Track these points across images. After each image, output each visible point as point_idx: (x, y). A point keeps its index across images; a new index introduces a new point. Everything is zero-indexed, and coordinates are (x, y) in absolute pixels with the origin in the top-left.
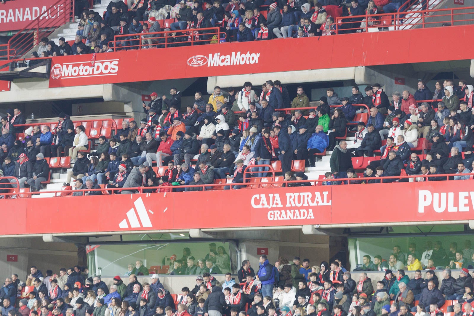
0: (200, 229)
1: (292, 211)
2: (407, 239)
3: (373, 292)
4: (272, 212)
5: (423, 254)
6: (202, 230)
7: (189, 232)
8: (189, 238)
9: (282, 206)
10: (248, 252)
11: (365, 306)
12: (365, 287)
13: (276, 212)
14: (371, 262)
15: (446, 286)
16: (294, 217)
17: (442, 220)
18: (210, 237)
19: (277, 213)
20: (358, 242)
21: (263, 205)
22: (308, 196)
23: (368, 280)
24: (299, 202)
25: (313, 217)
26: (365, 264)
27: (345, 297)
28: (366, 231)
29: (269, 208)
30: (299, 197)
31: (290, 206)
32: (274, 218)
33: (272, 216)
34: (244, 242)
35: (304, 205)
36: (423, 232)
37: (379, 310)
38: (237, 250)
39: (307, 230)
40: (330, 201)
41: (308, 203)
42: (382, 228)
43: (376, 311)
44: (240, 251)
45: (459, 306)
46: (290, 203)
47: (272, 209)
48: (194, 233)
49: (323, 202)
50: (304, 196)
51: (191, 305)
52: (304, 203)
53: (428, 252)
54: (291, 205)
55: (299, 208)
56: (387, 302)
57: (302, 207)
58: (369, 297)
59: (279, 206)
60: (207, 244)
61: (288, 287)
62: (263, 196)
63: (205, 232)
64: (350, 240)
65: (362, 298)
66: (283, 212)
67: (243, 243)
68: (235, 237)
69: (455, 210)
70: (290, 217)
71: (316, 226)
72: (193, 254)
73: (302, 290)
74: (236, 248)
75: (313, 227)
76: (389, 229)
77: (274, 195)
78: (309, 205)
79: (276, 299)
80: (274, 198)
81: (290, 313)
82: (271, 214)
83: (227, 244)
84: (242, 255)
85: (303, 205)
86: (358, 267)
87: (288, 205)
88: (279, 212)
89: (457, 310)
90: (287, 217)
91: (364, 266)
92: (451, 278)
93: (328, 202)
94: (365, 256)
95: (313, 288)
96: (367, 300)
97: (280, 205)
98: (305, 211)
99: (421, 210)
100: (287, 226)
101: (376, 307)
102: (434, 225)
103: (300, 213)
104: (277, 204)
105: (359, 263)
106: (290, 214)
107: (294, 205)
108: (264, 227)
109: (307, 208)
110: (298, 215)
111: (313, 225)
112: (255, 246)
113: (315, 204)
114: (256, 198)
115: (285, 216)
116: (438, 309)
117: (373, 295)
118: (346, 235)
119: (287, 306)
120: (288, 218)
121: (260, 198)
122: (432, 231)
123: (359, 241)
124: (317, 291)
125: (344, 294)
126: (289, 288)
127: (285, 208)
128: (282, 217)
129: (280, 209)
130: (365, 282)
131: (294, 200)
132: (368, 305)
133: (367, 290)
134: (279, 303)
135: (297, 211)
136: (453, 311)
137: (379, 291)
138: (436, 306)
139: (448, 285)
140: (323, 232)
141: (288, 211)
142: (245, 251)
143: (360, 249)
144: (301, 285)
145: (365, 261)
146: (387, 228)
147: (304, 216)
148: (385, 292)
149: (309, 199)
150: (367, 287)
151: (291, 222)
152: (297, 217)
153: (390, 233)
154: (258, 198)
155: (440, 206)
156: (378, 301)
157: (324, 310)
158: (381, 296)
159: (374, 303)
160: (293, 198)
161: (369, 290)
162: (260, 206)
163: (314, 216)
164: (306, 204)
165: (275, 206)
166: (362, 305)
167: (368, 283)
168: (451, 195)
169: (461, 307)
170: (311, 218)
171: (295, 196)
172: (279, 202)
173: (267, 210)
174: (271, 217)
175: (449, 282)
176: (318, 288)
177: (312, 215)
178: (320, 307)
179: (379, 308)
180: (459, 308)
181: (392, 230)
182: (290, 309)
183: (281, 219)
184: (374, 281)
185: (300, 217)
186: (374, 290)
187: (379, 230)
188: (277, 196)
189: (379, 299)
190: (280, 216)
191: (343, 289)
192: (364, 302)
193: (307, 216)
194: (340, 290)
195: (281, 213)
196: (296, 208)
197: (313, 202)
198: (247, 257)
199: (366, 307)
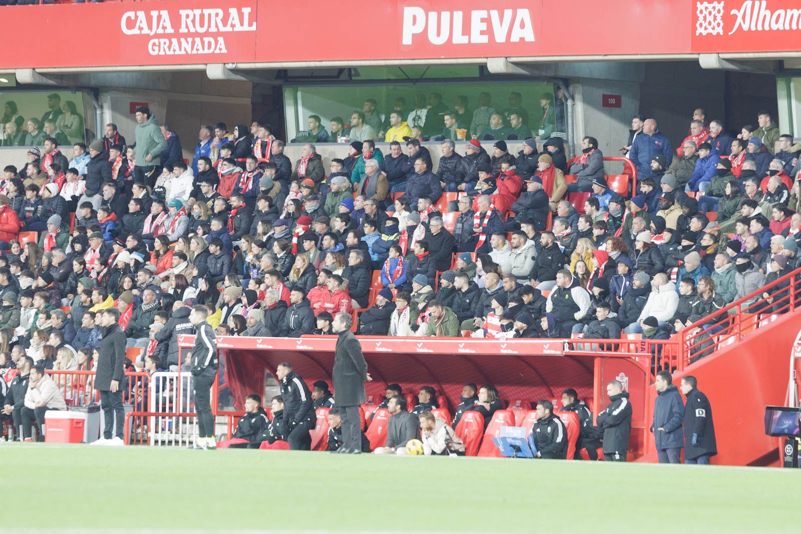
0: (34, 69)
1: (190, 40)
2: (383, 89)
3: (323, 177)
4: (156, 41)
5: (409, 116)
6: (38, 70)
7: (14, 74)
8: (15, 85)
9: (172, 31)
10: (114, 108)
11: (309, 200)
12: (311, 168)
13: (162, 41)
14: (321, 127)
15: (447, 168)
16: (192, 49)
17: (443, 57)
18: (51, 82)
19: (165, 43)
20: (299, 94)
21: (141, 29)
22: (217, 15)
23: (315, 158)
24: (202, 25)
25: (224, 51)
26: (311, 130)
27: (278, 185)
28: (313, 75)
29: (152, 34)
30: (202, 16)
31: (186, 31)
32: (159, 51)
33: (156, 48)
34: (107, 92)
35: (211, 30)
36: (410, 78)
37: (333, 207)
38: (96, 106)
39: (215, 72)
40: (255, 24)
41: (217, 26)
42: (341, 70)
43: (329, 209)
44: (102, 107)
45: (467, 200)
46: (187, 27)
47: (157, 36)
48: (24, 75)
49: (242, 24)
50: (210, 15)
51: (16, 197)
52: (209, 26)
53: (419, 113)
54: (189, 30)
55: (201, 36)
56: (348, 193)
57: (207, 34)
58: (318, 185)
59: (167, 31)
60: (44, 95)
61: (179, 167)
62: (141, 15)
63: (42, 74)
64: (286, 91)
65: (307, 187)
66: (174, 41)
67: (106, 94)
68: (93, 83)
69: (464, 40)
70: (185, 50)
71: (230, 66)
72: (21, 112)
73: (204, 173)
74: (94, 103)
75: (225, 68)
76: (353, 72)
77: (159, 13)
78: (218, 29)
79: (161, 187)
80: (159, 17)
81: (184, 210)
82: (154, 44)
83: (79, 95)
84: (104, 114)
85: (208, 29)
86: (300, 134)
87: (183, 30)
88: (167, 41)
89: (463, 207)
90: (180, 50)
91: (309, 134)
92: (454, 155)
93: (250, 25)
94: (311, 117)
95: (224, 169)
96: (315, 190)
97: (170, 30)
98: (212, 40)
99: (407, 40)
100: (181, 65)
101: (329, 201)
102: (429, 66)
103: (203, 43)
104: (164, 28)
105: (301, 129)
106: (186, 45)
107: (192, 30)
108: (143, 66)
109: (215, 35)
110: (200, 47)
111: (225, 64)
112: (128, 99)
113: (228, 29)
114: (129, 18)
115: (177, 48)
116: (431, 206)
117: (324, 182)
118: (278, 82)
119: (178, 199)
120: (183, 52)
121: (136, 17)
122: (424, 77)
123: (301, 91)
124: (231, 174)
125: (276, 179)
126: (182, 170)
127: (177, 35)
128: (172, 49)
129: (169, 36)
130: (310, 160)
131: (193, 21)
132: (314, 199)
133: (314, 174)
134: (165, 193)
135: (198, 40)
136: (457, 210)
137: (334, 175)
138: (428, 201)
139: (450, 167)
140: (242, 76)
141: (183, 40)
142: (109, 108)
143: (303, 105)
144: (201, 164)
145: (312, 125)
146: (350, 69)
147: (209, 48)
148: (345, 178)
149: (219, 19)
150: (314, 169)
151: (188, 58)
152: (197, 50)
153: (353, 78)
154: (133, 18)
155: (438, 34)
156: (333, 191)
157: (241, 206)
158: (337, 183)
159: (326, 196)
160: (191, 17)
161: (317, 174)
162: (136, 31)
163: (226, 48)
164: (213, 29)
165: (160, 31)
166: (306, 197)
167: (315, 162)
168: (458, 15)
169: (471, 202)
170: (222, 52)
171: (194, 15)
172: (168, 24)
173: (148, 38)
174: (154, 50)
175: (452, 163)
176: (233, 170)
177: (223, 47)
178: (235, 201)
179: (334, 203)
180: (468, 204)
181: (358, 74)
182: (184, 204)
183: (171, 53)
184: (325, 158)
185: (203, 49)
186: (326, 174)
187: (336, 74)
188: (165, 14)
189: (334, 188)
190: (169, 47)
191: (274, 171)
192: (310, 194)
193: (215, 49)
194: (269, 173)
195: (171, 43)
196: (197, 34)
197: (225, 25)
198: (113, 118)
199: (312, 202)
